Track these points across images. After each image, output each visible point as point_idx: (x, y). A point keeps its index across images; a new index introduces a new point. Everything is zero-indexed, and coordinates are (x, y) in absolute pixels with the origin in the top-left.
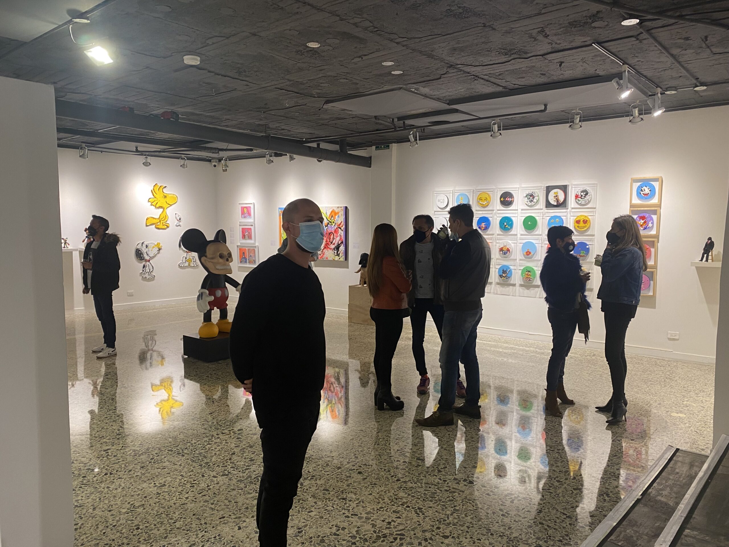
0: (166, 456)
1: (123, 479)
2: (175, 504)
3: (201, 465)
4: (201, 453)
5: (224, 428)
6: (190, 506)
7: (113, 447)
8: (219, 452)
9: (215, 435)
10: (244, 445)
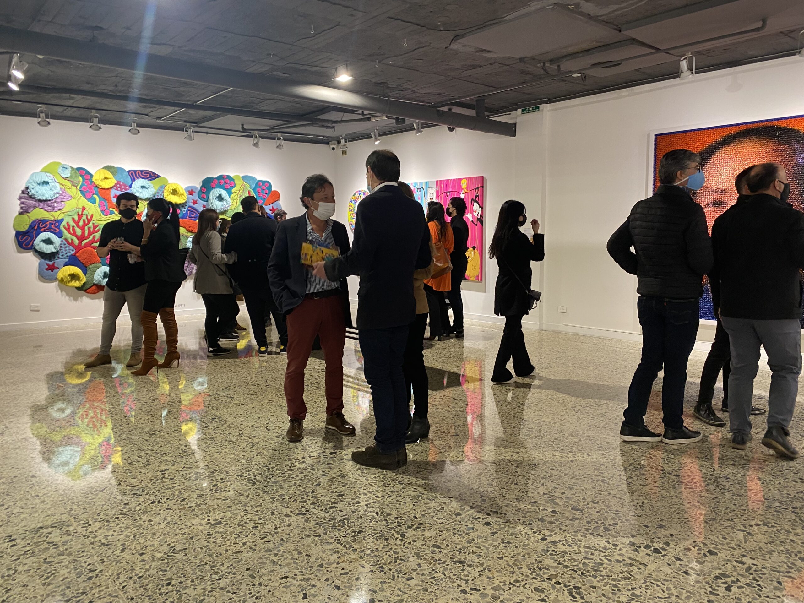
0: (232, 482)
1: (172, 511)
2: (226, 551)
3: (273, 498)
4: (278, 481)
5: (314, 450)
6: (246, 555)
7: (173, 468)
8: (301, 481)
9: (300, 458)
10: (335, 473)
